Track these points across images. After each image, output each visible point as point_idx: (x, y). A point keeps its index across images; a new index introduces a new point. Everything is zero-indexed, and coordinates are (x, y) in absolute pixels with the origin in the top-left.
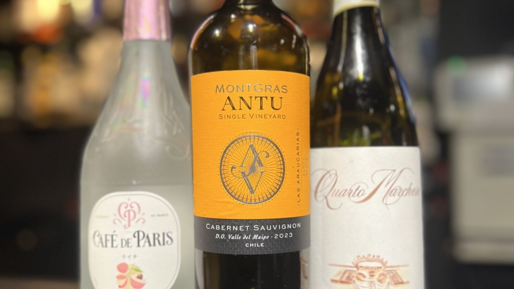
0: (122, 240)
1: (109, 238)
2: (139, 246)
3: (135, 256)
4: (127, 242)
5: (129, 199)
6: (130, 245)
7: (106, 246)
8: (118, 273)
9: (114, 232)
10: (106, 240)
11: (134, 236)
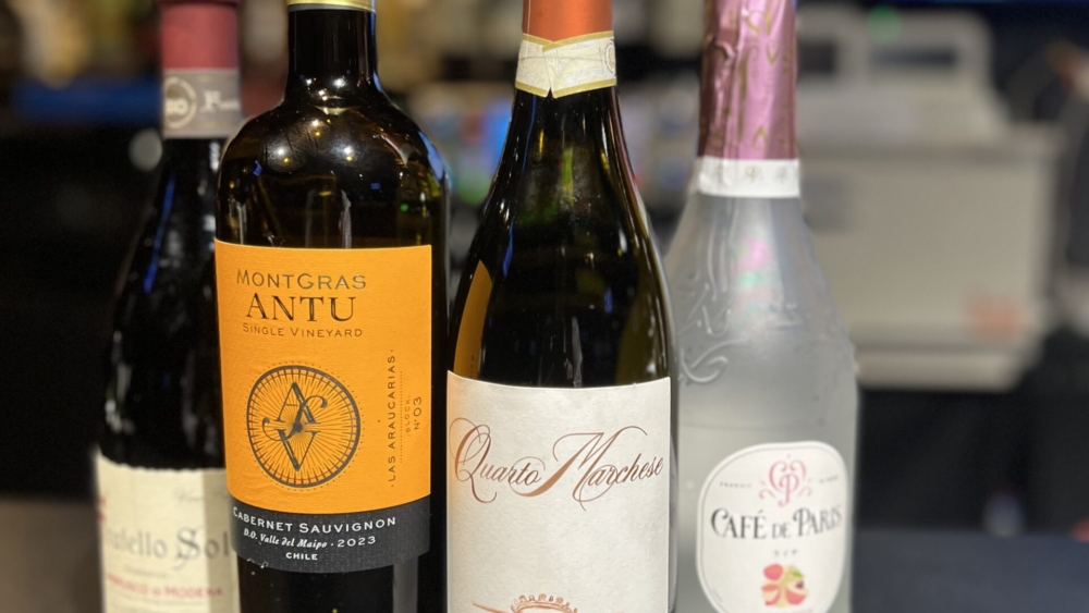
0: (774, 526)
1: (750, 523)
2: (800, 533)
3: (794, 552)
4: (783, 530)
5: (789, 457)
6: (787, 533)
7: (743, 535)
8: (764, 581)
9: (761, 511)
10: (743, 526)
11: (795, 519)
